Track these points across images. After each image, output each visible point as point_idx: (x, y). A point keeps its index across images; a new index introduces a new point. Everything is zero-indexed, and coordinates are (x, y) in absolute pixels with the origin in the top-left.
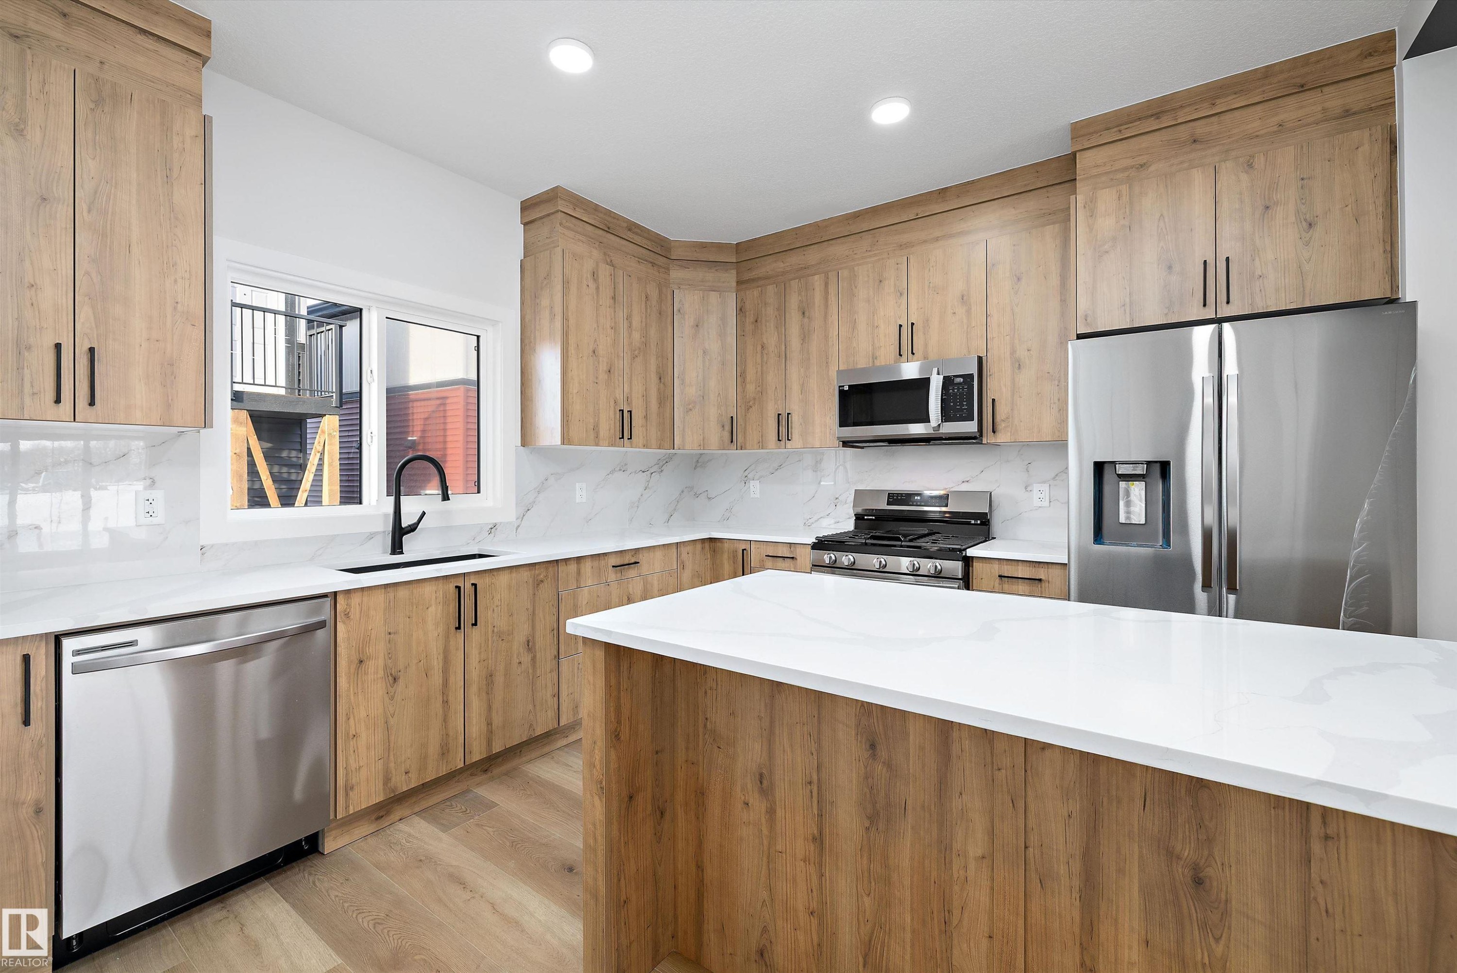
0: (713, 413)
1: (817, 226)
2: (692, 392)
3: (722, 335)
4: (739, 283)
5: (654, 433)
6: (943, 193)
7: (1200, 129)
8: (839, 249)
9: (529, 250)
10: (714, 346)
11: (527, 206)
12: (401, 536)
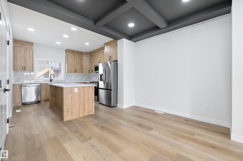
0: (87, 70)
4: (90, 56)
5: (80, 72)
10: (87, 63)
12: (51, 81)
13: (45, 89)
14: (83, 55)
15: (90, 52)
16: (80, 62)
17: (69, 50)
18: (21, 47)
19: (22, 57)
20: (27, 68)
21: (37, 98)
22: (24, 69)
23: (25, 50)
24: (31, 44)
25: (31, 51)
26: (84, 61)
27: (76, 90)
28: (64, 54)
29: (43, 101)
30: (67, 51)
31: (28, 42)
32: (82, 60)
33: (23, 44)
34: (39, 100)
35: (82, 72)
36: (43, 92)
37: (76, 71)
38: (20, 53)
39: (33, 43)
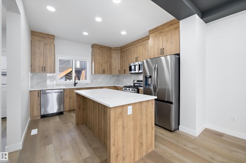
0: (117, 70)
1: (128, 44)
2: (114, 67)
3: (118, 59)
4: (121, 52)
5: (108, 72)
6: (140, 39)
7: (162, 31)
8: (130, 47)
9: (92, 51)
10: (117, 61)
11: (92, 46)
12: (75, 84)
13: (68, 97)
14: (112, 52)
15: (121, 47)
16: (109, 60)
17: (97, 45)
18: (39, 41)
19: (41, 54)
20: (48, 69)
21: (59, 108)
22: (44, 70)
23: (46, 44)
24: (52, 37)
25: (53, 46)
26: (113, 58)
27: (130, 110)
28: (90, 50)
29: (66, 111)
30: (94, 46)
31: (48, 35)
32: (110, 57)
33: (43, 37)
34: (62, 110)
35: (111, 73)
36: (67, 100)
37: (104, 72)
38: (39, 49)
39: (54, 36)
